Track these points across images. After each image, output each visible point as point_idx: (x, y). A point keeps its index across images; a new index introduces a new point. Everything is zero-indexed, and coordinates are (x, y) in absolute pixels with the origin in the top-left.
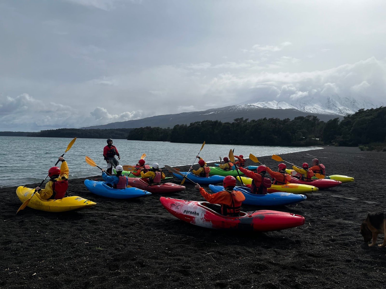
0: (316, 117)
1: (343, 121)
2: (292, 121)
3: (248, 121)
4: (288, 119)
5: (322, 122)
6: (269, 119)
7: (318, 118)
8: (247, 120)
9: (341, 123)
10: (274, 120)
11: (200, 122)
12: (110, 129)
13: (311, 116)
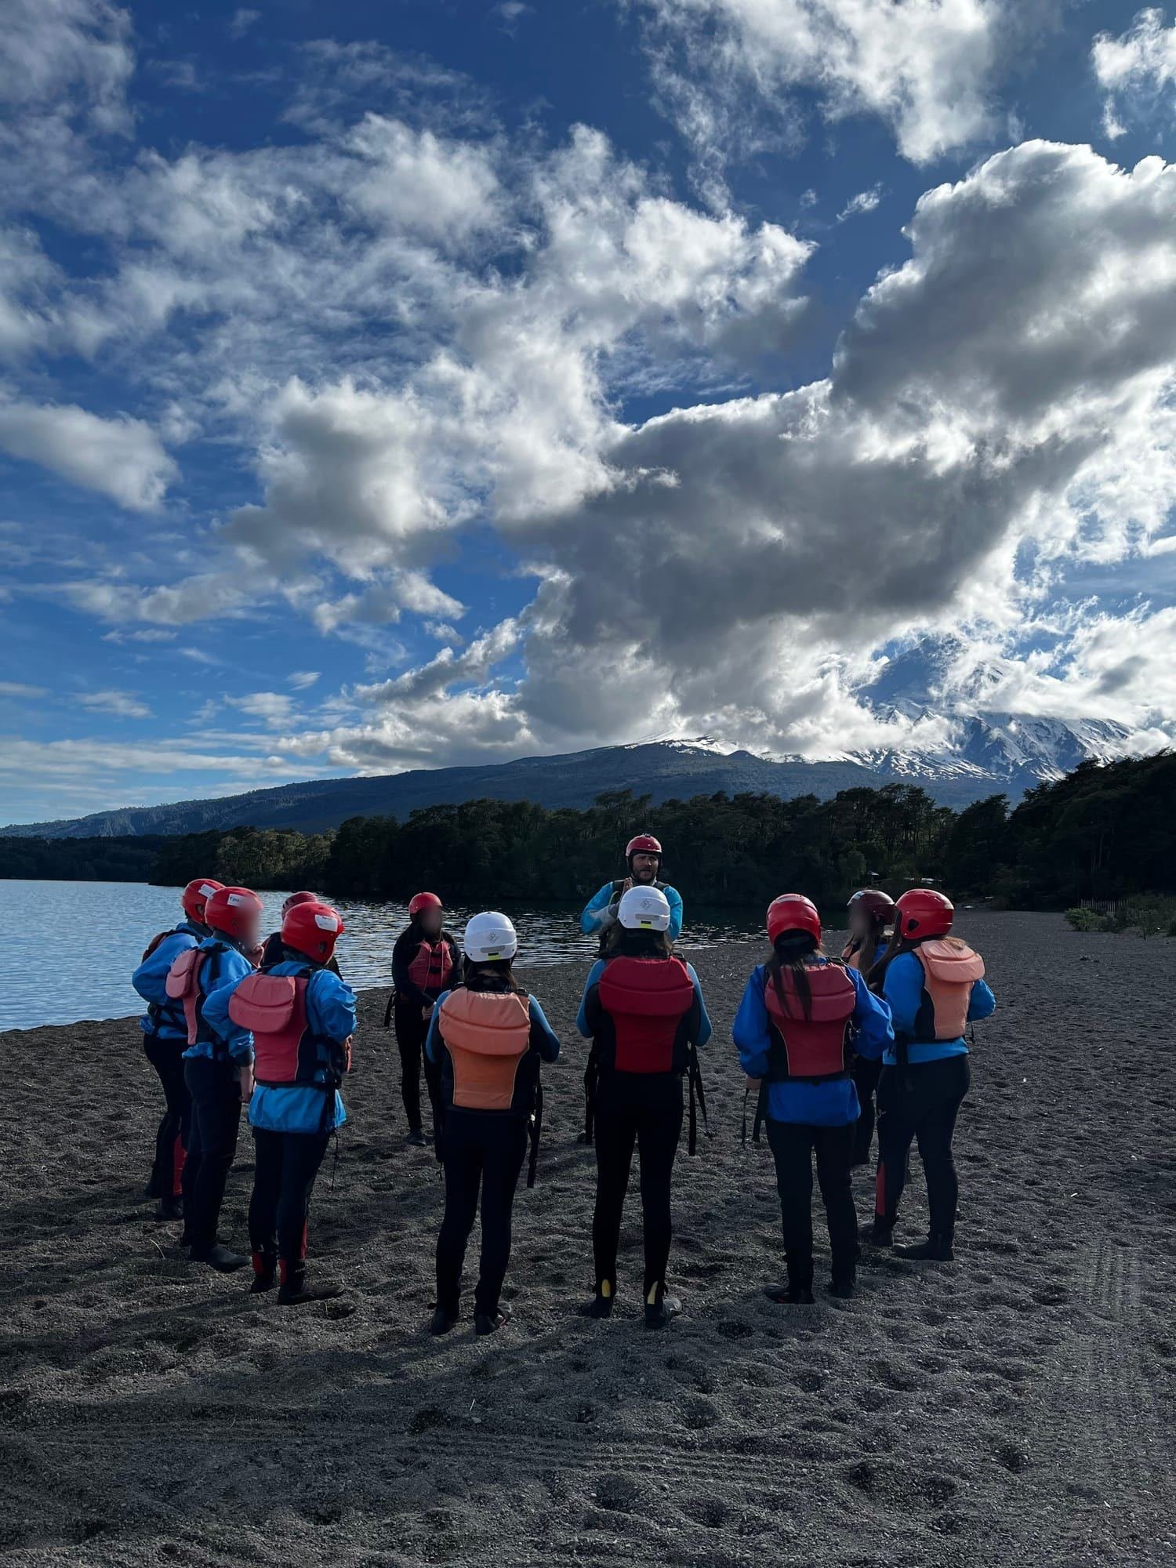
0: (920, 791)
1: (1021, 806)
2: (826, 804)
3: (649, 806)
4: (811, 798)
5: (945, 811)
6: (736, 797)
7: (926, 793)
8: (643, 800)
9: (1015, 814)
10: (754, 799)
11: (451, 807)
12: (92, 838)
13: (900, 787)
